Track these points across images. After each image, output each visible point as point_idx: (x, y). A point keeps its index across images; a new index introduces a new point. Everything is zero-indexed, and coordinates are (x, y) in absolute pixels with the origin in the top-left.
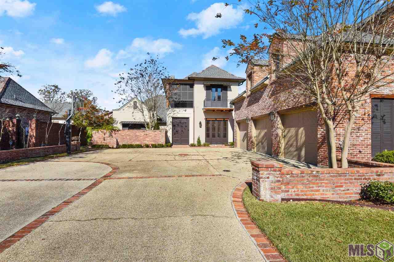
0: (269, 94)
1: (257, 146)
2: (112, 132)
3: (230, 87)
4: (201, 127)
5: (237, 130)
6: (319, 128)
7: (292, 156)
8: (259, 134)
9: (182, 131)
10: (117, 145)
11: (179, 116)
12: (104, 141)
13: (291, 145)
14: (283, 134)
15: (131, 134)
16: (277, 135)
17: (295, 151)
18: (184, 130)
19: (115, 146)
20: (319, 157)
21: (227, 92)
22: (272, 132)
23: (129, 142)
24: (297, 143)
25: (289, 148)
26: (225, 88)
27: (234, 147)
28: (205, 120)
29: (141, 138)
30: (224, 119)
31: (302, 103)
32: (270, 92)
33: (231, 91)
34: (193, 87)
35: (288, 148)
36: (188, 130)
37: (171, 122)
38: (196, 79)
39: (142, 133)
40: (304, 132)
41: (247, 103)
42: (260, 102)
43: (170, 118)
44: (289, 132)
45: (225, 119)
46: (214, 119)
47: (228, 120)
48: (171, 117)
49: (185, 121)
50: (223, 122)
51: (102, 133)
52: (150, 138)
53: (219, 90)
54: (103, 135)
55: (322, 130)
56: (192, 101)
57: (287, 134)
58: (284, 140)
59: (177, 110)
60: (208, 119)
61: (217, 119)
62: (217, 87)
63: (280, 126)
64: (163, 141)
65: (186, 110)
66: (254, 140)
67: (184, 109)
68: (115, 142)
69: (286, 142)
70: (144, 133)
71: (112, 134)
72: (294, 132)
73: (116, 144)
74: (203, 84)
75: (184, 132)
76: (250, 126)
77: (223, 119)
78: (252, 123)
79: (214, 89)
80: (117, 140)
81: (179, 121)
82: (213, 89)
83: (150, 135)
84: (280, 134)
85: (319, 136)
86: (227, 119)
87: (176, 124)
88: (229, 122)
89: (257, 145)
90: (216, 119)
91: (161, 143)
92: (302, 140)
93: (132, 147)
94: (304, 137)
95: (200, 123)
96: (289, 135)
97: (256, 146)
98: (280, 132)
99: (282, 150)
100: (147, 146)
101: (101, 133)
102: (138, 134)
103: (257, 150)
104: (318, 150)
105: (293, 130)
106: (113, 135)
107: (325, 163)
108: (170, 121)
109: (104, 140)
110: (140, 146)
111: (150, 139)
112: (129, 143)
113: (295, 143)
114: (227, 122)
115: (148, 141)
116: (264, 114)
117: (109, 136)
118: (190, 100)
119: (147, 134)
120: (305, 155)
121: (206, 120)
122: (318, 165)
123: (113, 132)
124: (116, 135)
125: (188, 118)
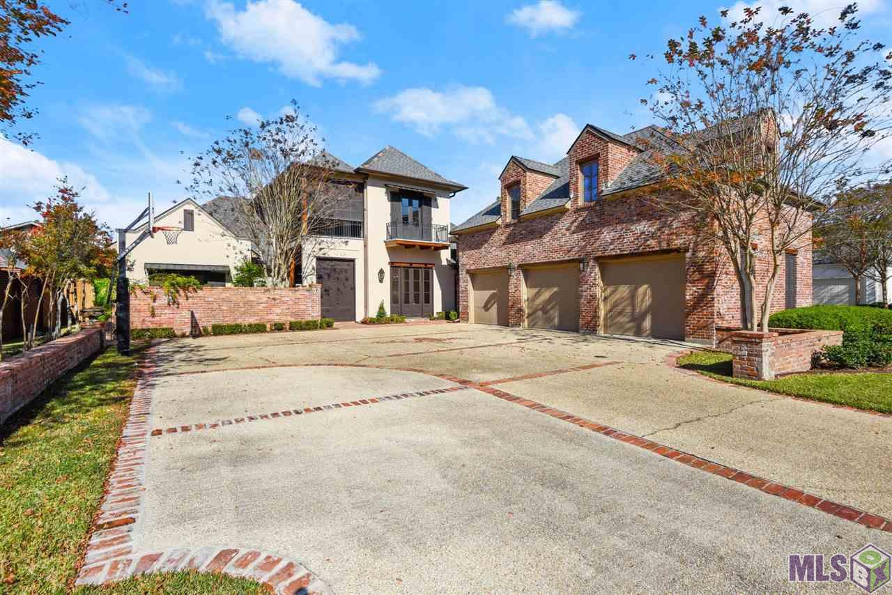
0: (570, 226)
1: (530, 319)
2: (178, 292)
3: (436, 200)
4: (381, 281)
5: (468, 288)
6: (689, 286)
7: (622, 330)
8: (537, 295)
9: (338, 289)
10: (192, 327)
11: (332, 254)
12: (151, 319)
13: (620, 313)
14: (603, 294)
15: (234, 298)
16: (594, 297)
17: (629, 322)
18: (342, 288)
19: (188, 330)
20: (688, 328)
21: (431, 210)
22: (581, 291)
23: (227, 319)
24: (634, 310)
25: (616, 317)
26: (427, 201)
27: (459, 322)
28: (389, 267)
29: (261, 308)
30: (426, 265)
31: (653, 248)
32: (576, 224)
33: (438, 207)
34: (363, 192)
35: (613, 318)
36: (354, 288)
37: (313, 268)
38: (372, 176)
39: (262, 296)
40: (649, 292)
41: (503, 237)
42: (546, 238)
43: (311, 258)
44: (614, 292)
45: (428, 266)
46: (408, 265)
47: (432, 268)
48: (315, 256)
49: (344, 266)
50: (423, 270)
51: (146, 297)
52: (285, 306)
53: (416, 203)
54: (150, 301)
55: (694, 288)
56: (360, 223)
57: (611, 295)
58: (605, 305)
59: (326, 240)
60: (395, 265)
61: (414, 265)
62: (411, 195)
63: (599, 281)
64: (315, 315)
65: (347, 242)
66: (524, 305)
67: (344, 240)
68: (188, 320)
69: (608, 307)
70: (267, 295)
71: (179, 297)
72: (627, 292)
73: (190, 325)
74: (386, 186)
75: (342, 294)
76: (513, 280)
77: (423, 266)
78: (521, 274)
79: (405, 201)
80: (192, 313)
81: (332, 266)
82: (403, 199)
83: (283, 299)
84: (599, 295)
85: (688, 297)
86: (431, 266)
87: (326, 274)
88: (434, 272)
89: (529, 315)
90: (411, 264)
91: (310, 319)
92: (644, 304)
93: (241, 332)
94: (650, 299)
95: (381, 272)
96: (617, 296)
97: (527, 317)
98: (598, 291)
99: (601, 321)
100: (279, 328)
101: (143, 295)
102: (252, 298)
103: (528, 325)
104: (687, 317)
105: (624, 290)
106: (181, 300)
107: (699, 335)
108: (311, 267)
109: (153, 315)
110: (258, 329)
111: (283, 309)
112: (229, 321)
113: (629, 310)
114: (430, 270)
115: (278, 315)
116: (557, 260)
117: (169, 305)
118: (355, 220)
119: (277, 297)
120: (652, 327)
121: (391, 267)
122: (686, 339)
123: (181, 292)
124: (190, 300)
125: (353, 261)
